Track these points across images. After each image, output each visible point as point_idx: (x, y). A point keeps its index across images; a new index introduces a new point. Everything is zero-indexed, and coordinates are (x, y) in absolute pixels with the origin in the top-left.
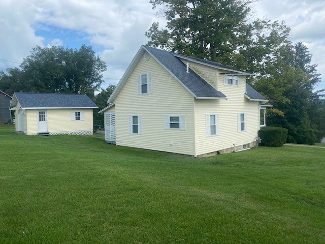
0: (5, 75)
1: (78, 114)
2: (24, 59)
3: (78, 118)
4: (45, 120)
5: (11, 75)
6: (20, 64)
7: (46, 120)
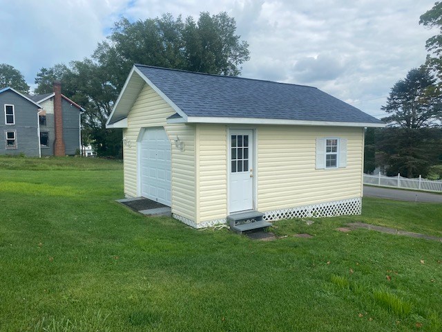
0: (69, 71)
1: (332, 147)
2: (99, 44)
3: (331, 161)
4: (246, 169)
5: (77, 72)
6: (93, 54)
7: (250, 167)
